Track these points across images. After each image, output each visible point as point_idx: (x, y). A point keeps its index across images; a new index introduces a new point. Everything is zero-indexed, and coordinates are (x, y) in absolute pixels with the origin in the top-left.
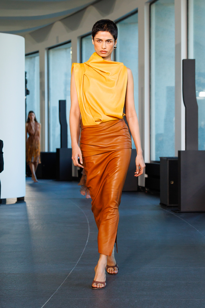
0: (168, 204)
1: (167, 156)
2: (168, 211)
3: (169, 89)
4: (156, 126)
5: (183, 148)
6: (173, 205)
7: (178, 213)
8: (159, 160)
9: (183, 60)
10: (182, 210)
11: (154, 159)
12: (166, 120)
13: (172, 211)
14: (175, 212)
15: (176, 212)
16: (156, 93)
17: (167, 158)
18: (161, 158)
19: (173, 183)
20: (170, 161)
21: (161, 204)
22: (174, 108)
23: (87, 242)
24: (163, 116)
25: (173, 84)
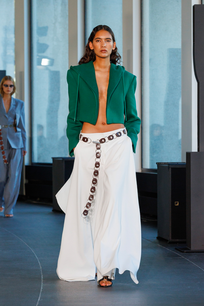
0: (170, 238)
1: (169, 161)
2: (170, 250)
3: (172, 52)
4: (152, 112)
5: (195, 149)
6: (178, 240)
7: (187, 252)
8: (156, 167)
9: (194, 7)
10: (193, 248)
11: (147, 165)
12: (167, 103)
13: (176, 249)
14: (181, 251)
15: (183, 252)
16: (150, 60)
17: (169, 164)
18: (159, 164)
19: (178, 204)
20: (173, 169)
21: (158, 238)
22: (179, 83)
23: (39, 299)
24: (162, 98)
25: (178, 44)
